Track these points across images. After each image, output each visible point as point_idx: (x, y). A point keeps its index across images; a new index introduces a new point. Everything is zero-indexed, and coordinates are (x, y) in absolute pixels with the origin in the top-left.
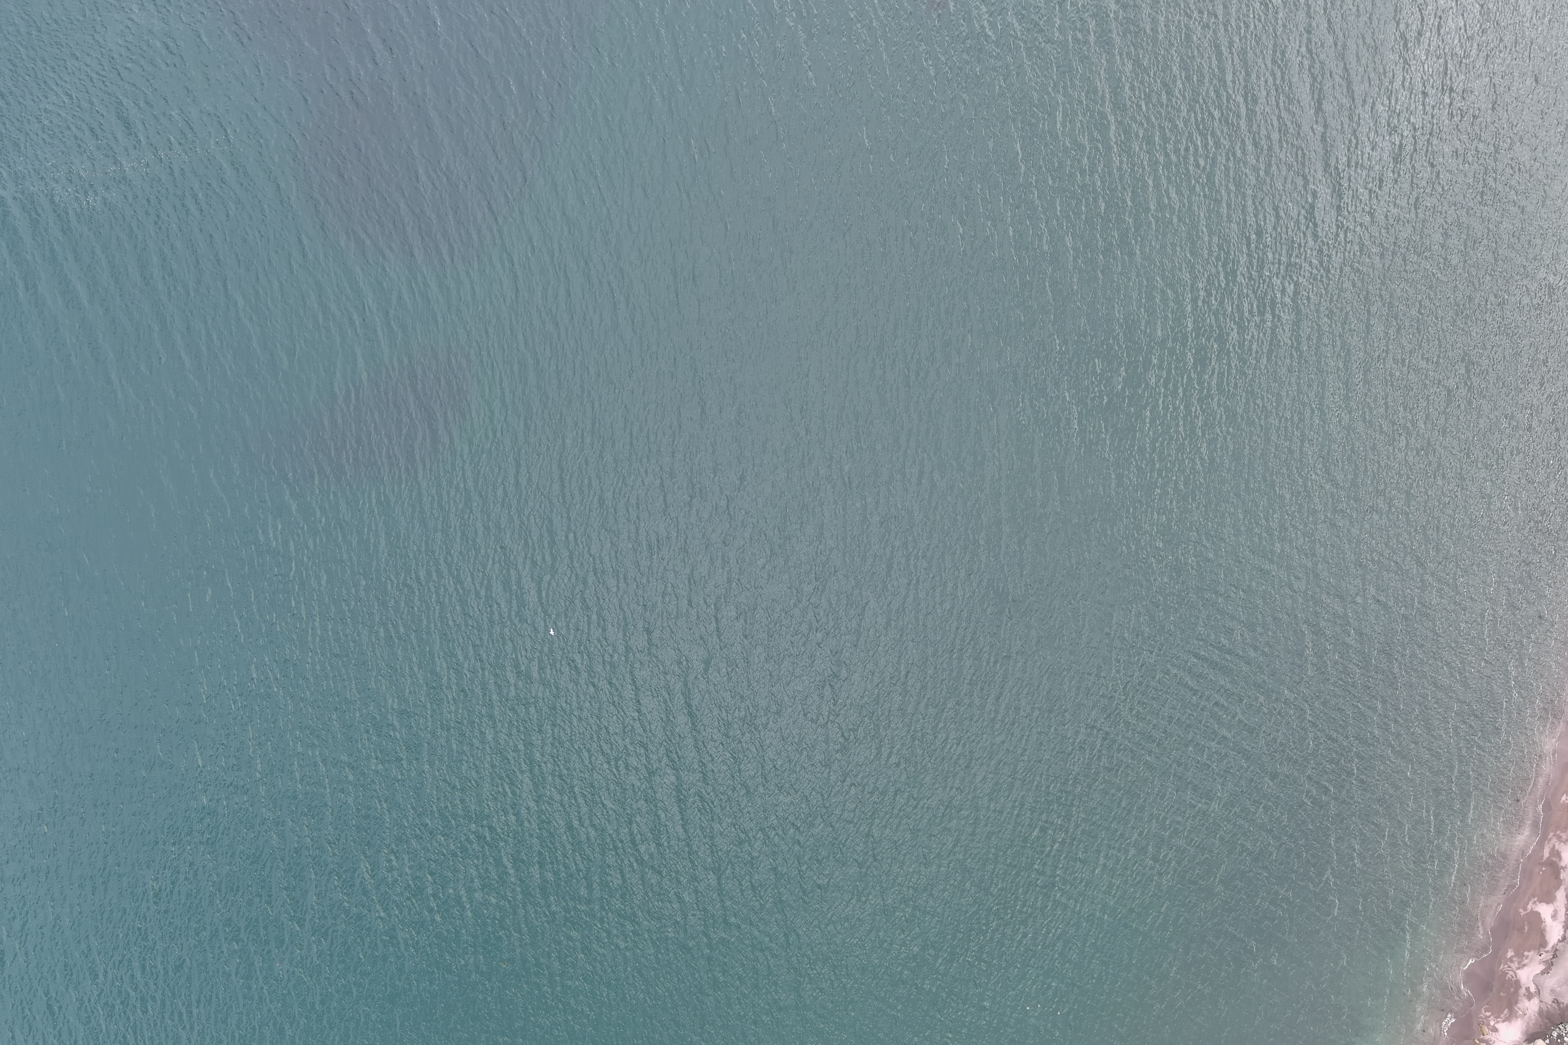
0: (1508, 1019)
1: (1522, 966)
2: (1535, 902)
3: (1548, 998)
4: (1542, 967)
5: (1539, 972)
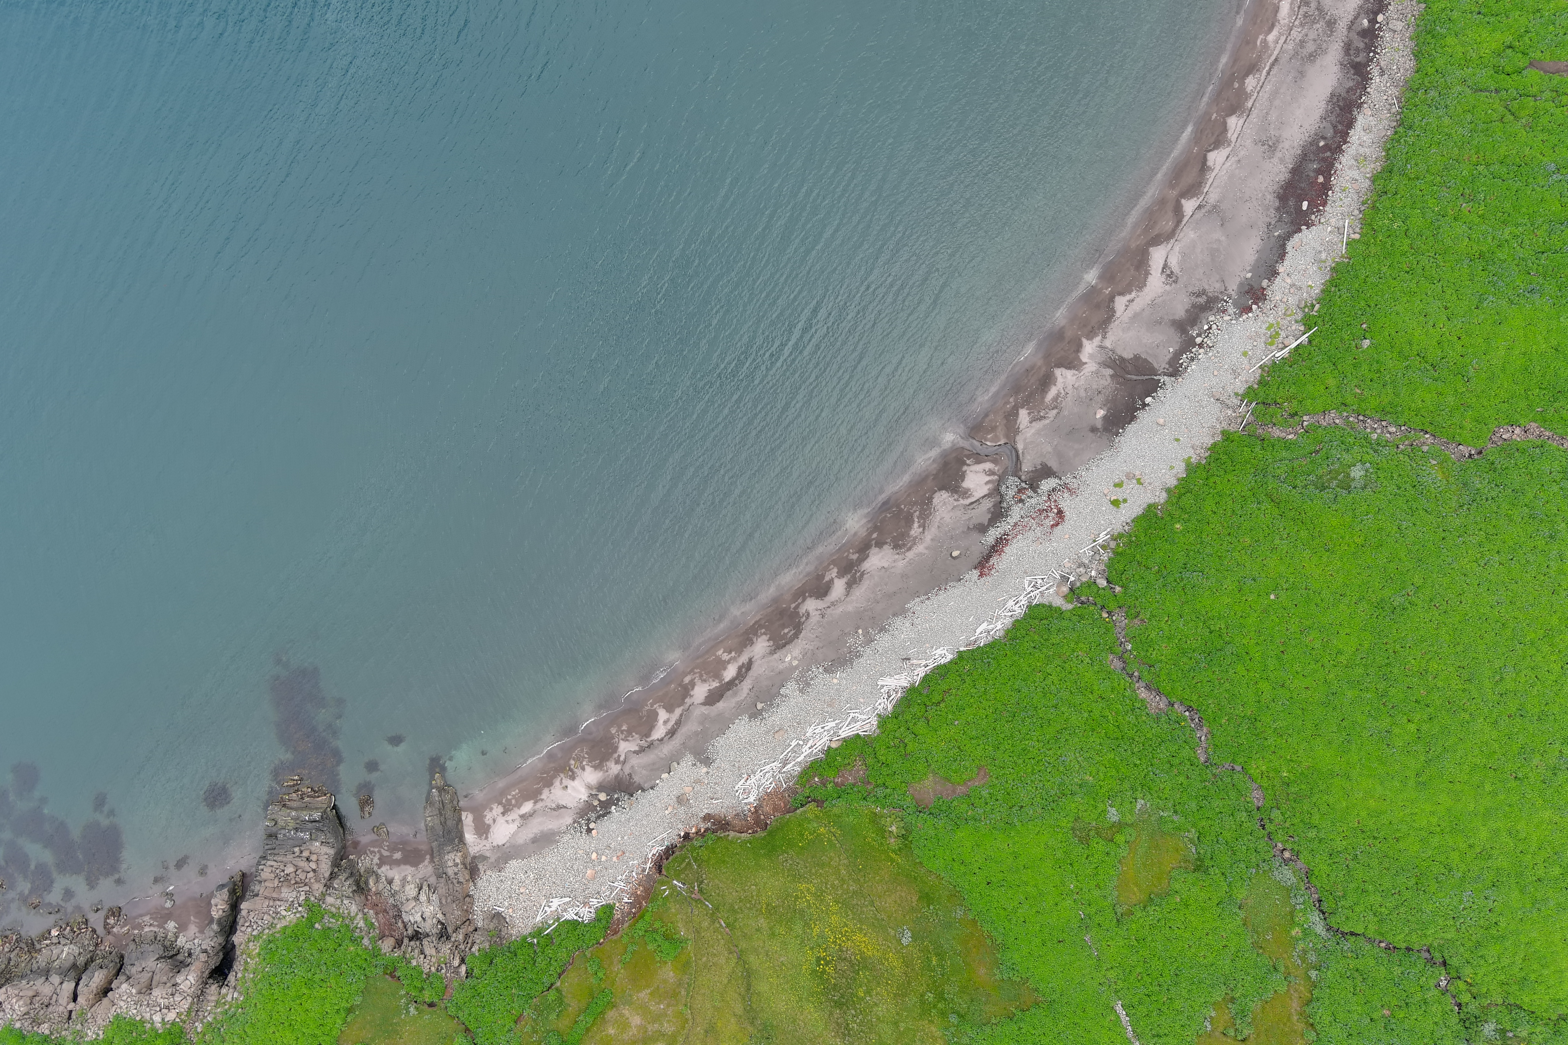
0: (596, 768)
1: (625, 740)
2: (660, 706)
3: (627, 770)
4: (637, 748)
5: (633, 750)
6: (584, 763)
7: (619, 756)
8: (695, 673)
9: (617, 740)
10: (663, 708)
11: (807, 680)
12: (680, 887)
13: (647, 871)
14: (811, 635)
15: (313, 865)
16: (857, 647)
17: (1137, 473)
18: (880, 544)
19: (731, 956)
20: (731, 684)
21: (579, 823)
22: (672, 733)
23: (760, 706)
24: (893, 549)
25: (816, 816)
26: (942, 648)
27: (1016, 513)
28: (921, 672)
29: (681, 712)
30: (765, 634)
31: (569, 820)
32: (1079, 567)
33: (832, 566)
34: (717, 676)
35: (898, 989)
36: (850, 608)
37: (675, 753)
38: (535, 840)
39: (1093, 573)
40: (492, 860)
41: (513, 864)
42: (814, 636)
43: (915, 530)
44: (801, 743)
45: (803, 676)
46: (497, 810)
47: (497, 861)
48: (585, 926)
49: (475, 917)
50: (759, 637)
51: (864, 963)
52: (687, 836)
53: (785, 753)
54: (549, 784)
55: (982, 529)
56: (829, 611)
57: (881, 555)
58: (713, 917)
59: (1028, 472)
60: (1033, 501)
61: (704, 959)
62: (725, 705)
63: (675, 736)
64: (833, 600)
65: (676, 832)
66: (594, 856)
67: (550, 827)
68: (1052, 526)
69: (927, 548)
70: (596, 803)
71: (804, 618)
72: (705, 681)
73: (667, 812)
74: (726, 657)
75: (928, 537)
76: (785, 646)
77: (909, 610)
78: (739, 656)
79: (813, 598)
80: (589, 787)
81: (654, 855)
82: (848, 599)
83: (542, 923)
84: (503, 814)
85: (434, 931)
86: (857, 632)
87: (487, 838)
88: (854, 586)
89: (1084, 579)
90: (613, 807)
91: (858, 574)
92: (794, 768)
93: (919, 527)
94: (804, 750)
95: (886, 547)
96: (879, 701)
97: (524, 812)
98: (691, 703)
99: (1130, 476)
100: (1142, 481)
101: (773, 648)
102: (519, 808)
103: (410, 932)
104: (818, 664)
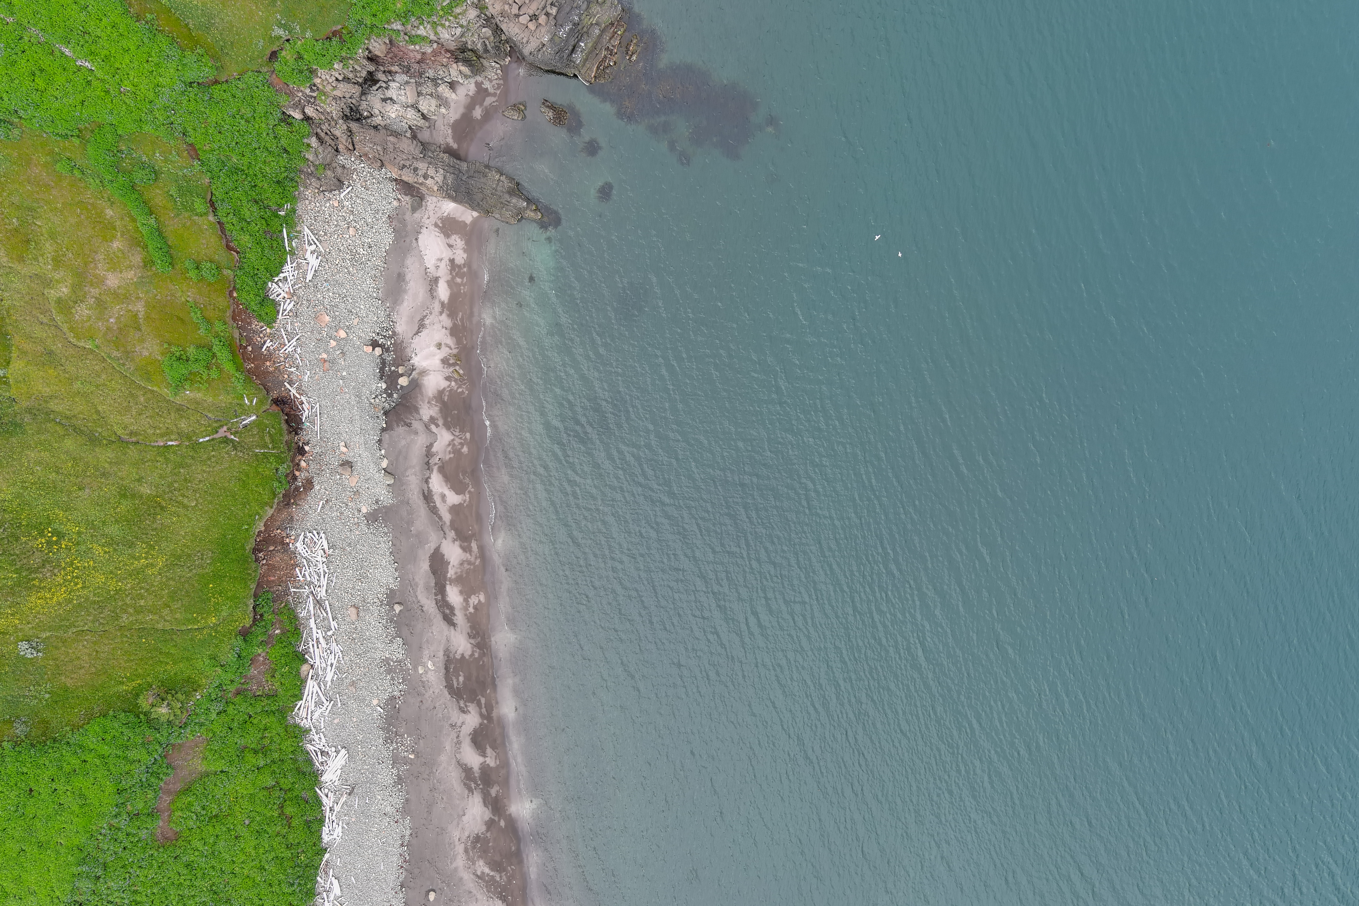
6: (453, 384)
7: (437, 426)
8: (476, 558)
9: (457, 434)
10: (460, 504)
11: (395, 673)
12: (244, 420)
13: (288, 386)
14: (441, 702)
15: (524, 19)
16: (397, 743)
18: (490, 824)
19: (128, 432)
20: (440, 589)
21: (391, 337)
22: (427, 497)
23: (398, 608)
24: (477, 834)
25: (232, 622)
26: (341, 834)
28: (328, 800)
29: (444, 519)
30: (472, 655)
31: (400, 329)
33: (498, 763)
34: (459, 580)
36: (443, 758)
37: (402, 488)
38: (401, 277)
40: (408, 216)
41: (388, 239)
42: (437, 705)
43: (482, 867)
44: (330, 633)
45: (401, 670)
46: (460, 257)
47: (403, 222)
48: (265, 283)
49: (353, 159)
50: (472, 648)
51: (25, 586)
52: (301, 451)
53: (328, 609)
54: (454, 331)
56: (453, 735)
57: (479, 819)
58: (187, 437)
61: (142, 400)
62: (422, 571)
63: (422, 497)
64: (463, 745)
65: (313, 441)
66: (342, 334)
67: (405, 304)
69: (456, 869)
70: (401, 370)
71: (462, 705)
72: (462, 564)
73: (343, 444)
74: (474, 600)
75: (467, 877)
76: (447, 668)
77: (403, 818)
78: (466, 615)
79: (478, 726)
80: (423, 373)
81: (302, 403)
82: (454, 761)
83: (300, 232)
84: (452, 261)
85: (364, 105)
86: (413, 751)
87: (436, 225)
88: (463, 775)
90: (384, 386)
91: (473, 785)
92: (307, 610)
93: (483, 873)
94: (319, 631)
95: (484, 828)
96: (323, 740)
97: (439, 285)
98: (447, 536)
101: (451, 655)
102: (448, 282)
103: (381, 76)
104: (405, 693)
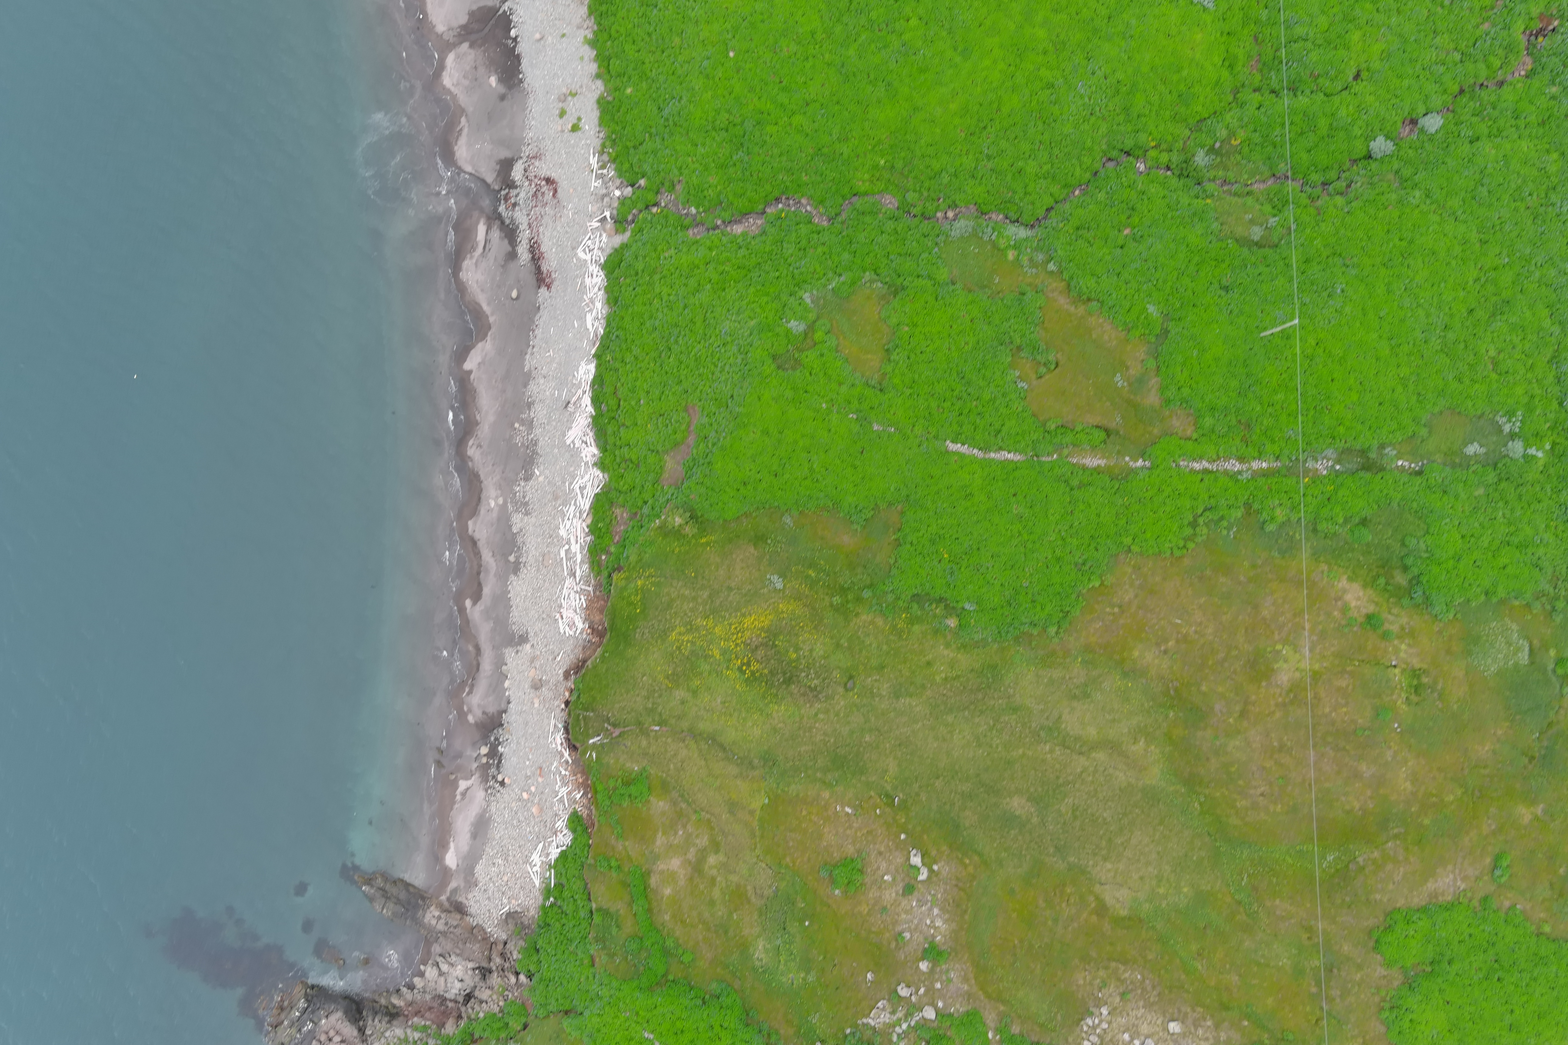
11: (521, 502)
12: (598, 740)
13: (569, 760)
14: (487, 469)
16: (527, 438)
17: (564, 90)
19: (687, 742)
20: (478, 570)
21: (490, 787)
22: (479, 651)
23: (512, 558)
25: (627, 579)
26: (580, 368)
27: (521, 217)
28: (587, 400)
31: (481, 794)
32: (603, 199)
35: (813, 622)
36: (491, 418)
37: (496, 661)
38: (474, 836)
39: (617, 193)
40: (462, 885)
41: (479, 869)
42: (491, 467)
44: (567, 547)
45: (516, 504)
47: (466, 881)
48: (571, 847)
49: (493, 935)
51: (772, 633)
52: (567, 703)
53: (565, 567)
55: (512, 255)
56: (480, 438)
57: (474, 359)
58: (645, 732)
59: (495, 180)
60: (522, 195)
61: (672, 766)
62: (489, 588)
63: (482, 650)
65: (558, 710)
66: (525, 796)
67: (474, 814)
68: (554, 195)
69: (492, 314)
70: (484, 760)
71: (470, 463)
73: (536, 705)
75: (484, 305)
76: (480, 498)
77: (530, 371)
81: (562, 744)
82: (482, 414)
83: (542, 883)
85: (477, 979)
86: (515, 429)
88: (476, 400)
89: (616, 204)
90: (500, 748)
92: (581, 569)
94: (574, 550)
96: (583, 454)
99: (563, 98)
100: (574, 91)
103: (460, 1001)
104: (515, 482)
